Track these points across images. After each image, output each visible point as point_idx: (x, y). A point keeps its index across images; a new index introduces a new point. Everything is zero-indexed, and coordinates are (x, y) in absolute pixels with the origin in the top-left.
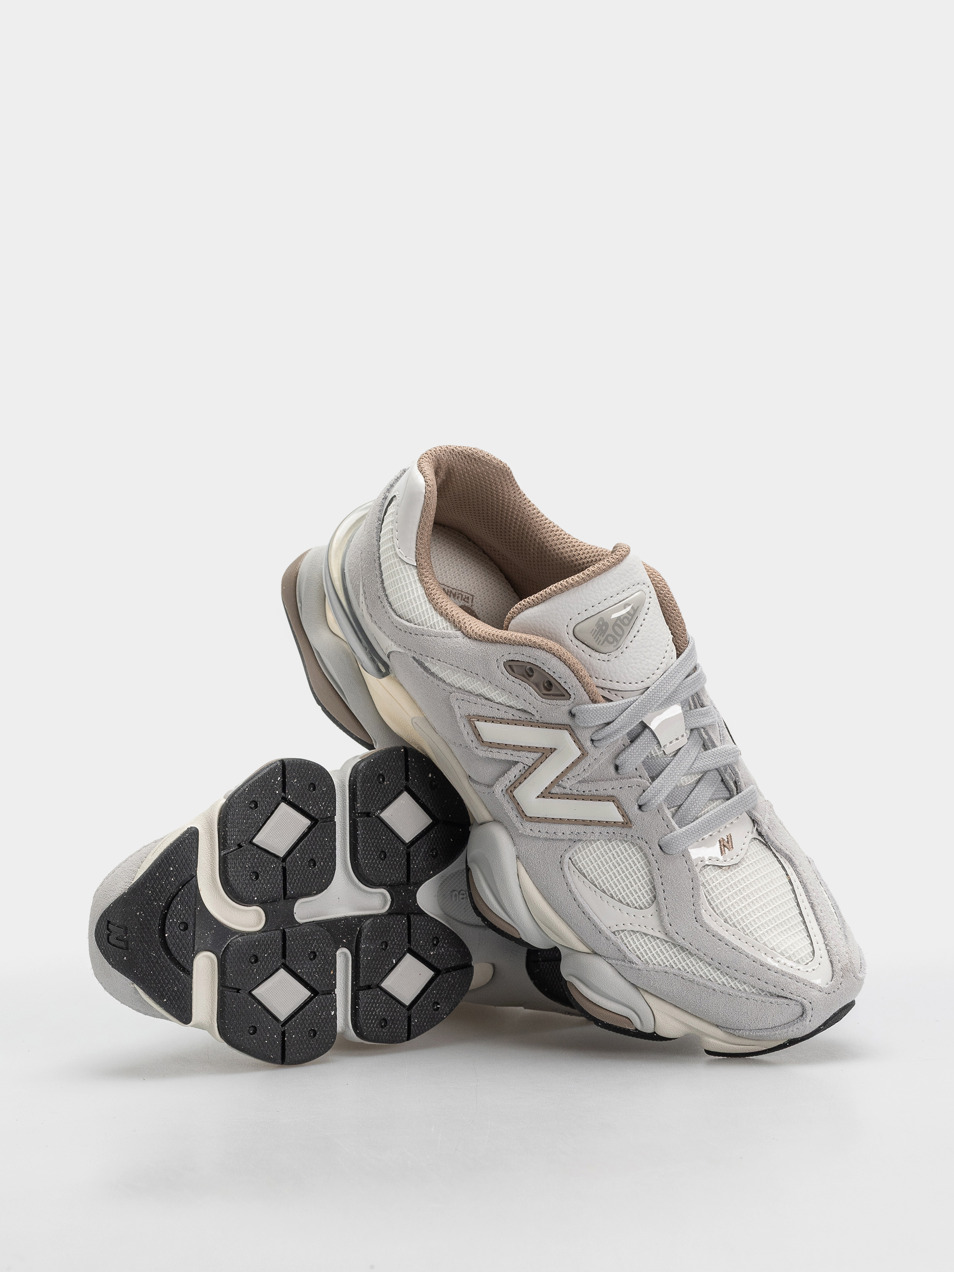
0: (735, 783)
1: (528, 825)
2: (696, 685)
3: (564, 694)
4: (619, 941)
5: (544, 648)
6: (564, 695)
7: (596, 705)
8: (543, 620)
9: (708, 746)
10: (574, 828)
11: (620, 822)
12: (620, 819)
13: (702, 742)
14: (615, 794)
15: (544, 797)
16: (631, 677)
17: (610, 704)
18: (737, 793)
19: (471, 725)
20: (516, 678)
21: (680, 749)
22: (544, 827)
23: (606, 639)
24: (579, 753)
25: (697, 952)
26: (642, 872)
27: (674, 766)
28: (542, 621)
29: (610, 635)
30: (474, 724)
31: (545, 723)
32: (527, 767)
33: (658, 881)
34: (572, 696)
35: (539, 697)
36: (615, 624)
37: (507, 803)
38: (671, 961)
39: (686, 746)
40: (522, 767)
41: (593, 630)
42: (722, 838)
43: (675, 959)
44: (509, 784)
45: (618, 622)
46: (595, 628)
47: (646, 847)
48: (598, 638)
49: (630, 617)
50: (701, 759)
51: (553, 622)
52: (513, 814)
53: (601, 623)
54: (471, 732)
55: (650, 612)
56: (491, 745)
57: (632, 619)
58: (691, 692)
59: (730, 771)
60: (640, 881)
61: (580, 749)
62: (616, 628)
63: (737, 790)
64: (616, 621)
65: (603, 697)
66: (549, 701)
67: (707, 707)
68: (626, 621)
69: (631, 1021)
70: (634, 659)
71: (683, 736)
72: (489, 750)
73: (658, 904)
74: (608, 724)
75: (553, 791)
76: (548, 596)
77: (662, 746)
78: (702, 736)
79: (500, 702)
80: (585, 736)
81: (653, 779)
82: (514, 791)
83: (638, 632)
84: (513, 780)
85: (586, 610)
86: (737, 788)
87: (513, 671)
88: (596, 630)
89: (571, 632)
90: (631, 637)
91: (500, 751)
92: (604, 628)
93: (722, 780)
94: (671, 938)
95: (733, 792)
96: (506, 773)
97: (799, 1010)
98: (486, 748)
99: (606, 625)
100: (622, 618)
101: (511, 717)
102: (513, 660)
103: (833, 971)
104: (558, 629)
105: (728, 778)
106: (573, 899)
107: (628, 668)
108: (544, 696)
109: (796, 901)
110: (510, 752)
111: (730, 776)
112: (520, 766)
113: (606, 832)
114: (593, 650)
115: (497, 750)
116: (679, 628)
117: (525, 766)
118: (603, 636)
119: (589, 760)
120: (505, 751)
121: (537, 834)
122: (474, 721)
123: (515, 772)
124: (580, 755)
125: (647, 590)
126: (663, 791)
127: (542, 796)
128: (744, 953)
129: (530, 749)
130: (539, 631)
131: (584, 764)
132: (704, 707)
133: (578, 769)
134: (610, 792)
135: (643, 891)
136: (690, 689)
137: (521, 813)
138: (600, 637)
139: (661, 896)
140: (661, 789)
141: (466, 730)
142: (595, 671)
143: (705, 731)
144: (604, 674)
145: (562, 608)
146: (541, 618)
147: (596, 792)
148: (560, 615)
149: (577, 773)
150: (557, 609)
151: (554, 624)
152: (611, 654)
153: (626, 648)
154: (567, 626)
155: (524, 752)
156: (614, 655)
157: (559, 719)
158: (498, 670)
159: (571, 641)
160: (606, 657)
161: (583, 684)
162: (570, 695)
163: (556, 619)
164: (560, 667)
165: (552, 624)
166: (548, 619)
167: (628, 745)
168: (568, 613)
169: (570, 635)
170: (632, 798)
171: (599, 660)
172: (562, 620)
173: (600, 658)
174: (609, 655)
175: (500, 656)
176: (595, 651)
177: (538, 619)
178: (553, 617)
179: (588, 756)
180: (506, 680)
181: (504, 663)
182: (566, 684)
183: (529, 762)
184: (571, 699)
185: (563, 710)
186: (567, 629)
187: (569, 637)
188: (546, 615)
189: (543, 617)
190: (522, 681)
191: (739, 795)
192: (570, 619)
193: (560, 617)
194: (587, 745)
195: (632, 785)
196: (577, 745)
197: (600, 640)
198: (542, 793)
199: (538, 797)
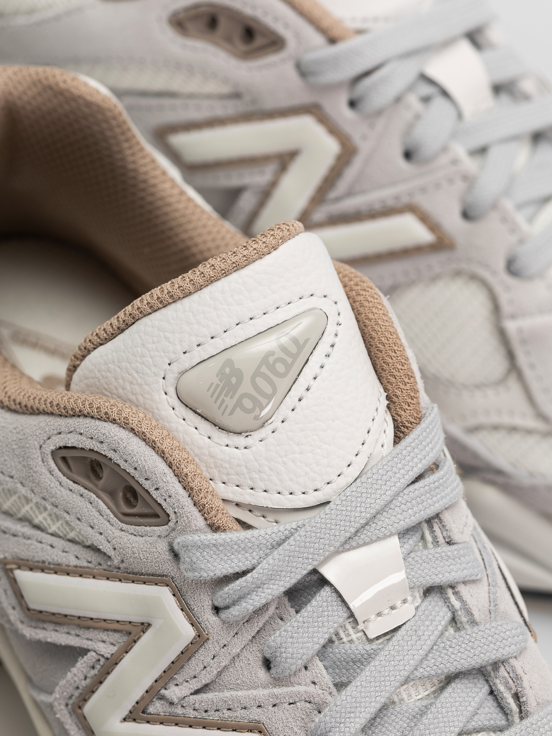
0: (517, 697)
2: (435, 499)
3: (157, 514)
5: (114, 420)
6: (157, 516)
7: (216, 536)
8: (119, 367)
9: (461, 623)
13: (449, 615)
14: (263, 719)
15: (134, 720)
16: (291, 480)
17: (249, 533)
18: (521, 718)
19: (7, 578)
20: (74, 482)
21: (399, 627)
23: (239, 404)
24: (190, 633)
27: (383, 663)
28: (118, 370)
29: (245, 395)
30: (14, 575)
31: (129, 573)
32: (104, 659)
34: (174, 516)
36: (257, 373)
39: (412, 623)
40: (94, 660)
41: (212, 384)
44: (75, 693)
45: (264, 369)
46: (216, 381)
48: (223, 401)
49: (289, 360)
50: (444, 648)
51: (137, 372)
53: (227, 370)
55: (335, 353)
56: (42, 616)
57: (293, 363)
58: (422, 512)
59: (506, 675)
62: (259, 381)
63: (521, 712)
64: (260, 366)
65: (238, 521)
66: (132, 528)
67: (460, 546)
68: (280, 367)
70: (298, 444)
71: (405, 601)
72: (41, 625)
74: (244, 573)
75: (151, 709)
76: (130, 320)
77: (360, 621)
78: (450, 602)
79: (56, 533)
80: (202, 603)
81: (340, 686)
82: (84, 705)
83: (308, 390)
84: (82, 686)
85: (198, 345)
86: (520, 707)
87: (69, 467)
88: (218, 386)
89: (172, 391)
90: (291, 400)
91: (58, 628)
92: (234, 380)
93: (492, 693)
95: (512, 716)
96: (71, 670)
98: (34, 623)
99: (239, 374)
100: (271, 359)
101: (73, 562)
102: (66, 447)
104: (146, 384)
107: (284, 463)
108: (124, 517)
110: (73, 630)
111: (506, 684)
112: (92, 658)
114: (215, 425)
115: (53, 626)
116: (402, 386)
117: (100, 657)
118: (231, 397)
119: (211, 647)
122: (13, 569)
123: (84, 668)
124: (194, 638)
125: (331, 310)
126: (358, 714)
127: (131, 717)
129: (107, 625)
130: (115, 392)
131: (203, 655)
132: (453, 544)
133: (194, 665)
134: (255, 714)
136: (420, 506)
138: (227, 400)
140: (353, 710)
142: (221, 469)
143: (456, 593)
144: (238, 474)
145: (154, 343)
146: (116, 364)
147: (227, 714)
148: (151, 357)
149: (193, 674)
150: (144, 345)
151: (139, 374)
152: (250, 433)
153: (283, 422)
154: (164, 378)
155: (96, 632)
156: (257, 435)
157: (153, 564)
158: (44, 467)
159: (173, 409)
160: (241, 441)
161: (189, 490)
162: (168, 515)
163: (144, 364)
164: (145, 460)
165: (136, 375)
166: (128, 365)
167: (290, 618)
168: (164, 352)
169: (171, 397)
170: (295, 728)
171: (227, 446)
172: (155, 366)
173: (230, 443)
174: (247, 436)
175: (45, 438)
176: (219, 428)
177: (111, 366)
178: (136, 361)
179: (210, 642)
180: (59, 487)
181: (53, 453)
182: (158, 492)
183: (107, 650)
184: (170, 523)
185: (158, 547)
186: (164, 386)
187: (169, 401)
188: (126, 359)
189: (120, 362)
190: (86, 489)
191: (524, 722)
192: (169, 364)
193: (151, 360)
194: (206, 615)
195: (296, 701)
196: (187, 617)
197: (227, 406)
198: (131, 712)
199: (125, 720)
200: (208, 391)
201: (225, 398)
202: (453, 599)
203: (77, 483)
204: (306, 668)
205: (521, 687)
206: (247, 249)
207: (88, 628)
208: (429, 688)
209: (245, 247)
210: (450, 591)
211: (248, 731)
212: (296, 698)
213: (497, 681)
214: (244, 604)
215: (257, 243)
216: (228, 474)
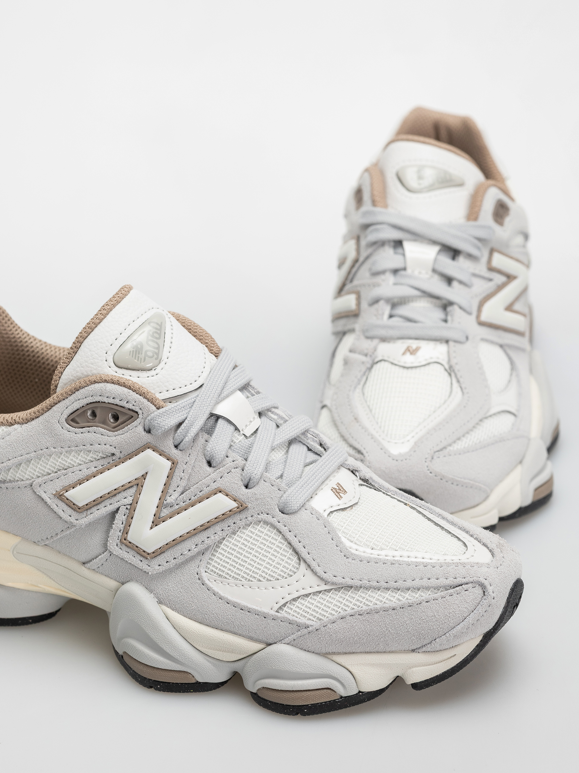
0: (320, 444)
1: (155, 563)
3: (132, 415)
4: (286, 615)
5: (94, 382)
6: (132, 417)
7: (163, 410)
8: (82, 367)
10: (197, 539)
11: (234, 508)
12: (234, 505)
14: (219, 485)
18: (326, 451)
19: (62, 500)
21: (257, 430)
22: (168, 555)
23: (146, 356)
24: (169, 463)
25: (361, 582)
26: (277, 543)
28: (82, 369)
29: (148, 351)
30: (65, 497)
31: (127, 455)
32: (129, 506)
33: (294, 541)
34: (140, 412)
35: (110, 433)
36: (148, 340)
37: (127, 553)
38: (342, 606)
39: (262, 426)
40: (124, 510)
42: (332, 487)
43: (344, 602)
44: (120, 534)
45: (150, 338)
47: (269, 518)
48: (138, 357)
49: (159, 332)
50: (281, 433)
51: (92, 364)
52: (135, 560)
54: (66, 508)
56: (88, 507)
58: (242, 381)
59: (310, 436)
60: (278, 552)
61: (168, 460)
62: (150, 343)
64: (148, 337)
66: (122, 431)
68: (156, 336)
69: (333, 690)
70: (179, 365)
71: (254, 419)
72: (89, 512)
73: (305, 561)
74: (180, 424)
75: (162, 515)
77: (241, 430)
79: (79, 463)
80: (168, 446)
81: (246, 458)
82: (127, 536)
83: (171, 342)
84: (122, 527)
85: (116, 339)
86: (324, 448)
87: (77, 423)
88: (134, 351)
89: (112, 365)
90: (166, 348)
91: (99, 507)
93: (308, 448)
94: (333, 584)
95: (322, 453)
96: (114, 524)
97: (478, 591)
98: (85, 513)
101: (94, 469)
102: (72, 413)
103: (490, 551)
104: (99, 367)
105: (312, 443)
106: (226, 603)
107: (177, 374)
108: (115, 429)
109: (425, 517)
110: (107, 502)
111: (313, 441)
112: (123, 510)
113: (227, 526)
114: (139, 370)
115: (96, 508)
116: (207, 338)
117: (127, 506)
118: (142, 354)
119: (181, 466)
120: (103, 504)
121: (166, 566)
122: (63, 494)
123: (120, 518)
124: (171, 465)
126: (260, 464)
127: (155, 524)
128: (404, 563)
129: (125, 488)
131: (178, 473)
132: (260, 393)
133: (175, 481)
134: (214, 486)
135: (285, 559)
137: (143, 554)
139: (304, 553)
140: (257, 462)
141: (60, 508)
142: (150, 388)
143: (273, 413)
144: (159, 387)
145: (95, 347)
146: (80, 366)
147: (201, 494)
148: (96, 354)
149: (176, 485)
150: (90, 351)
151: (94, 364)
152: (156, 368)
153: (168, 358)
154: (106, 361)
155: (120, 495)
156: (159, 368)
157: (138, 441)
158: (64, 430)
159: (116, 372)
160: (153, 372)
161: (143, 395)
162: (137, 412)
163: (94, 359)
164: (117, 390)
165: (92, 366)
166: (86, 363)
167: (210, 439)
168: (102, 349)
169: (113, 367)
170: (235, 482)
171: (148, 377)
172: (100, 356)
173: (148, 375)
174: (155, 370)
175: (60, 415)
176: (141, 371)
177: (78, 369)
178: (90, 359)
179: (179, 463)
180: (75, 435)
181: (66, 420)
182: (129, 403)
183: (129, 500)
184: (139, 416)
185: (137, 431)
186: (108, 364)
187: (113, 370)
188: (84, 361)
189: (82, 365)
190: (89, 427)
191: (328, 452)
192: (106, 353)
193: (97, 355)
194: (173, 451)
195: (230, 470)
196: (164, 457)
197: (141, 359)
198: (153, 522)
199: (151, 528)
200: (130, 355)
201: (139, 355)
202: (272, 416)
203: (84, 428)
204: (227, 457)
205: (321, 438)
206: (109, 305)
207: (115, 495)
208: (282, 452)
209: (107, 305)
210: (269, 413)
211: (214, 495)
212: (230, 468)
213: (309, 441)
214: (189, 435)
215: (115, 297)
216: (154, 389)
